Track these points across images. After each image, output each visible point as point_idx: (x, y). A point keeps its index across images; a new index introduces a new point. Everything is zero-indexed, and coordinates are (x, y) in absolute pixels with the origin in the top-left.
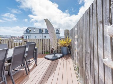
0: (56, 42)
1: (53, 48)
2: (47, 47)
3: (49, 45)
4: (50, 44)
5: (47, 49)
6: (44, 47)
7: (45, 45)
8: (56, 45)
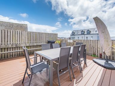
0: (109, 45)
1: (104, 52)
2: (94, 49)
3: (96, 47)
4: (99, 47)
5: (94, 51)
6: (90, 49)
7: (92, 47)
8: (109, 49)
